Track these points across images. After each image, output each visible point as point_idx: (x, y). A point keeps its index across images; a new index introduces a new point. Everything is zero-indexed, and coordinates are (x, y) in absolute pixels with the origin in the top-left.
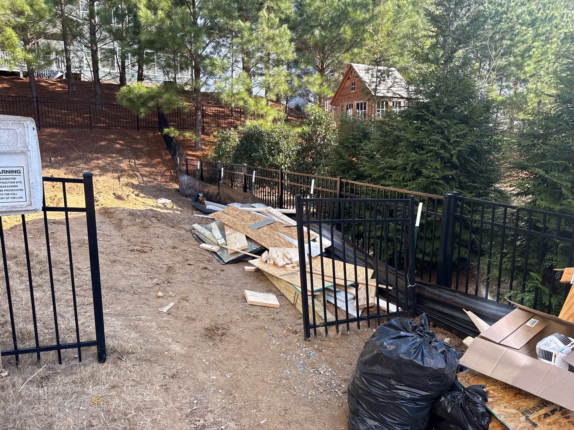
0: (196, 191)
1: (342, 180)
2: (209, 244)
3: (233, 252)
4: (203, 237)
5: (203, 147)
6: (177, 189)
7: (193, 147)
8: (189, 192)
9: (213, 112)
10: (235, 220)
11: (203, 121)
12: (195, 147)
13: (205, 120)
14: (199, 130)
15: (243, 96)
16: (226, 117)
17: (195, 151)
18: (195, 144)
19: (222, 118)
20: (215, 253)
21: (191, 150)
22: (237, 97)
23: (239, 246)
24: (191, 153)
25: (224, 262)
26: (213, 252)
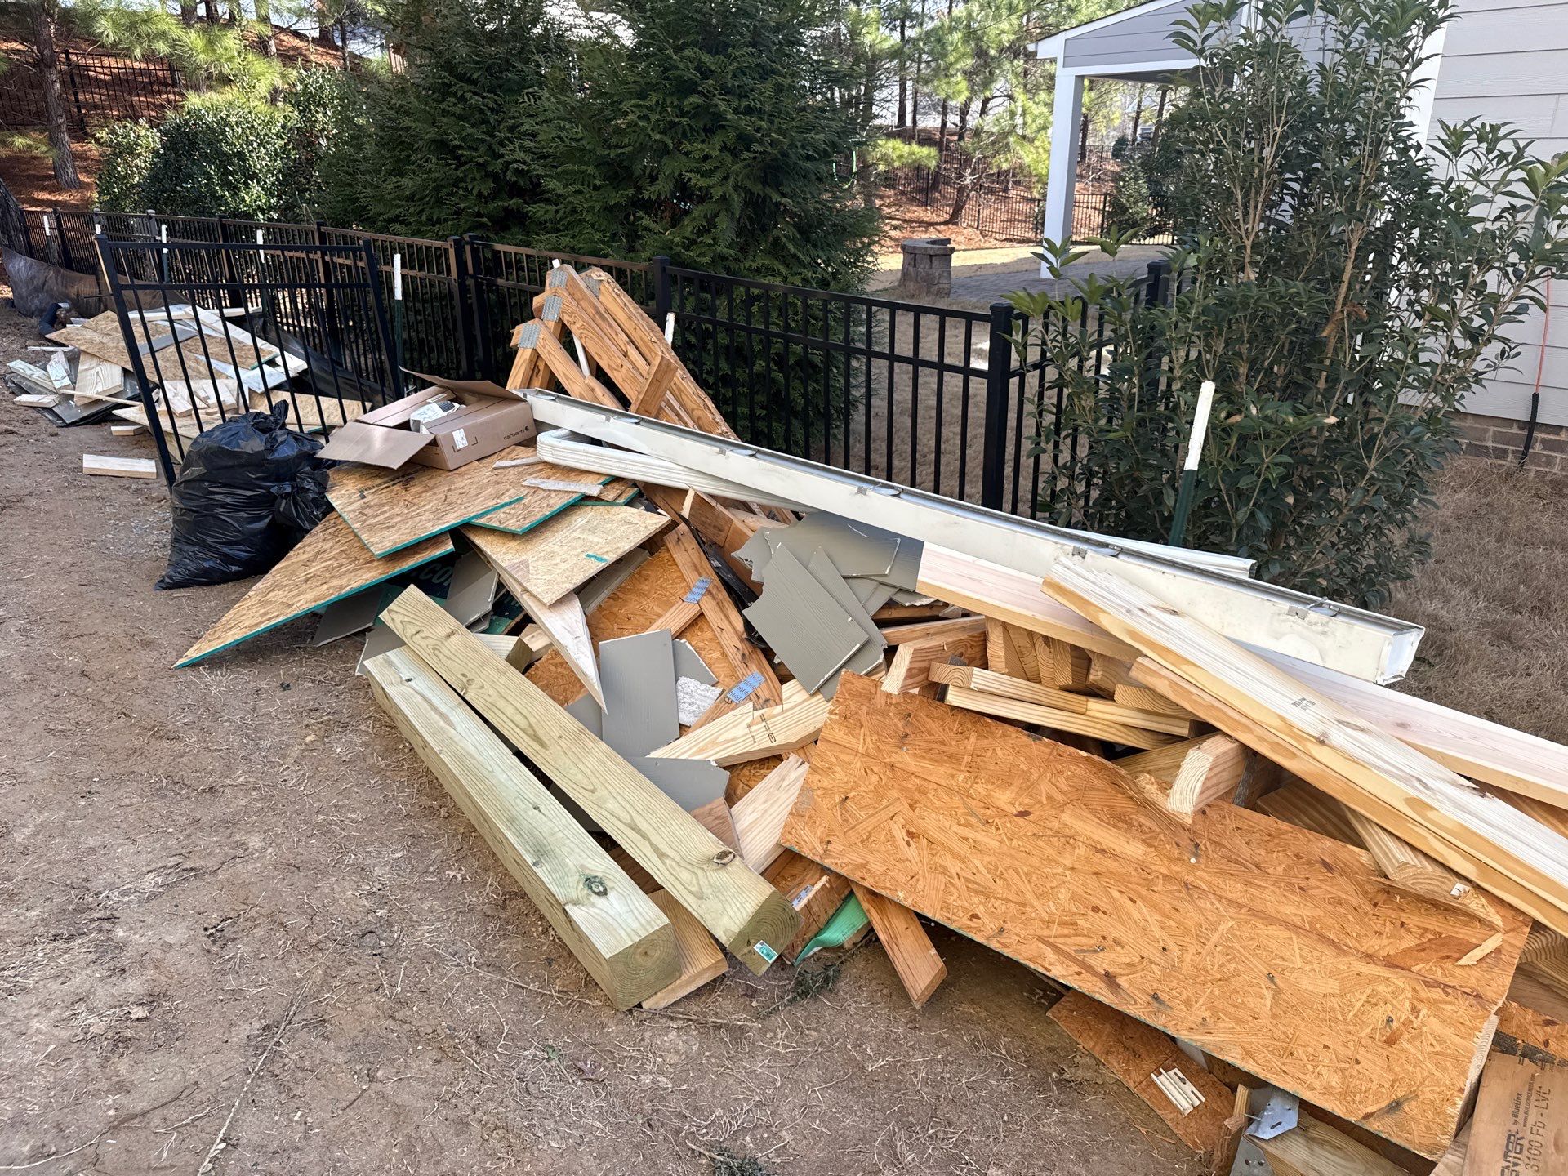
0: (52, 297)
1: (323, 229)
2: (40, 393)
3: (87, 401)
4: (29, 384)
5: (83, 178)
6: (7, 300)
7: (49, 177)
8: (37, 302)
9: (112, 74)
10: (105, 340)
11: (77, 100)
12: (55, 177)
13: (81, 98)
14: (59, 126)
15: (162, 26)
16: (156, 88)
17: (58, 190)
18: (54, 169)
19: (144, 89)
20: (49, 410)
21: (44, 189)
22: (144, 29)
23: (100, 388)
24: (44, 196)
25: (64, 422)
26: (44, 408)
